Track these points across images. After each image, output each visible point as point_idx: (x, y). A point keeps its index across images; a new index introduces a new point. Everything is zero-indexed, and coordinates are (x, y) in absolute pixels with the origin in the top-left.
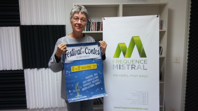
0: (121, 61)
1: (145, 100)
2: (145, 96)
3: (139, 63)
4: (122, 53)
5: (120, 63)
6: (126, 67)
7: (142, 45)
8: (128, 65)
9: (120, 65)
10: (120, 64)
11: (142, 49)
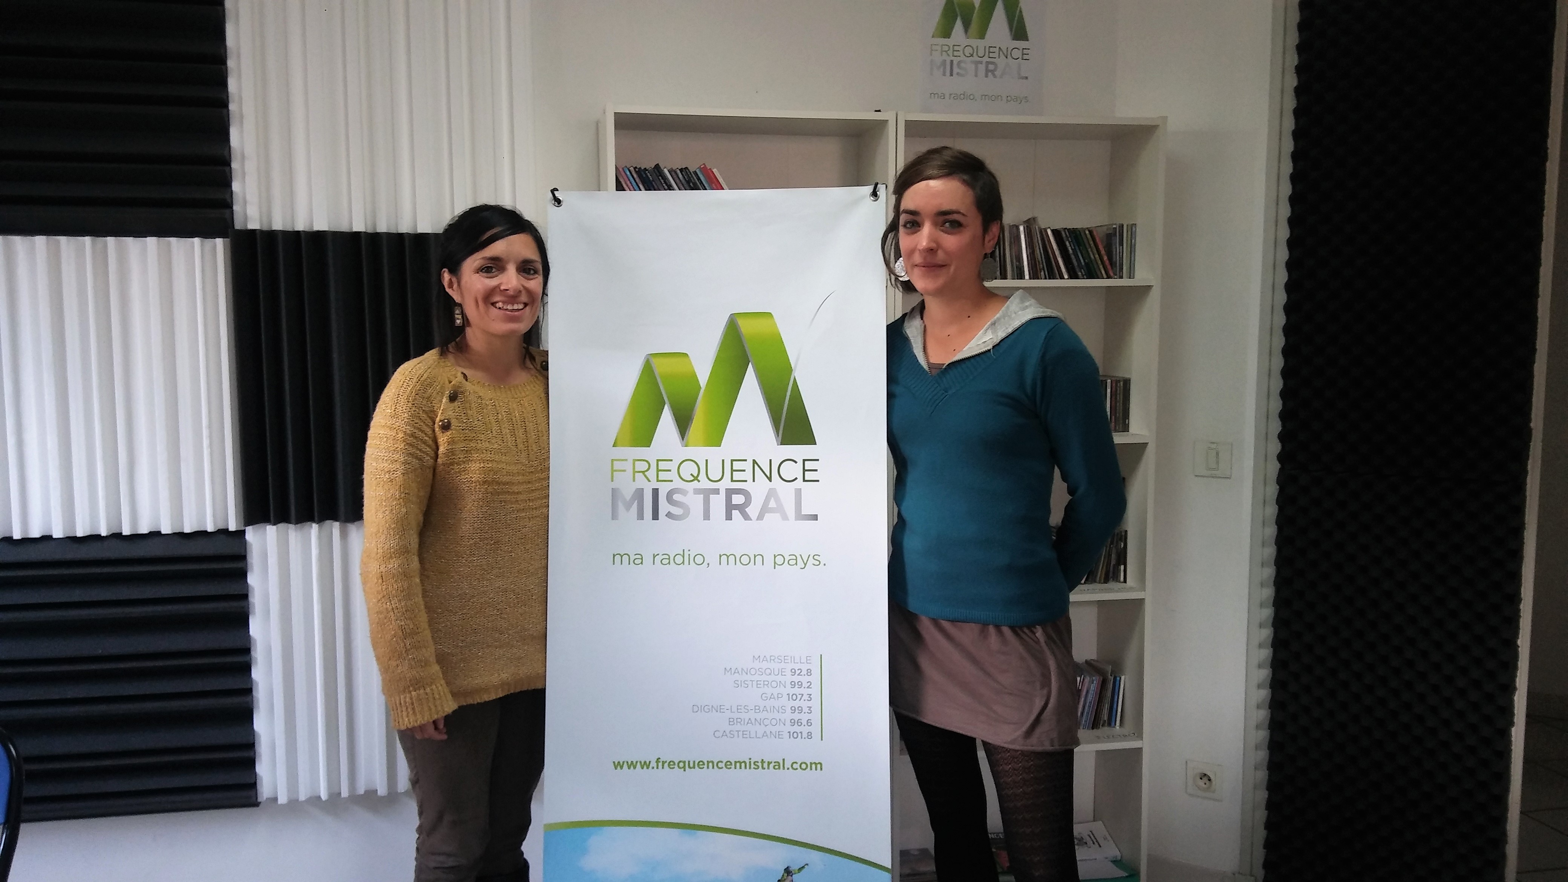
0: (662, 466)
1: (806, 710)
2: (805, 685)
3: (770, 479)
4: (667, 418)
5: (658, 481)
6: (695, 503)
7: (789, 370)
8: (707, 494)
9: (655, 492)
10: (656, 485)
11: (789, 394)
